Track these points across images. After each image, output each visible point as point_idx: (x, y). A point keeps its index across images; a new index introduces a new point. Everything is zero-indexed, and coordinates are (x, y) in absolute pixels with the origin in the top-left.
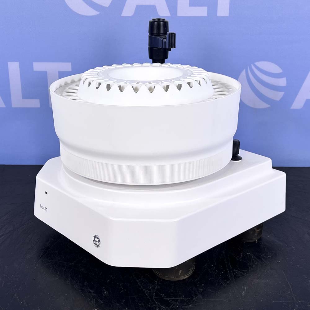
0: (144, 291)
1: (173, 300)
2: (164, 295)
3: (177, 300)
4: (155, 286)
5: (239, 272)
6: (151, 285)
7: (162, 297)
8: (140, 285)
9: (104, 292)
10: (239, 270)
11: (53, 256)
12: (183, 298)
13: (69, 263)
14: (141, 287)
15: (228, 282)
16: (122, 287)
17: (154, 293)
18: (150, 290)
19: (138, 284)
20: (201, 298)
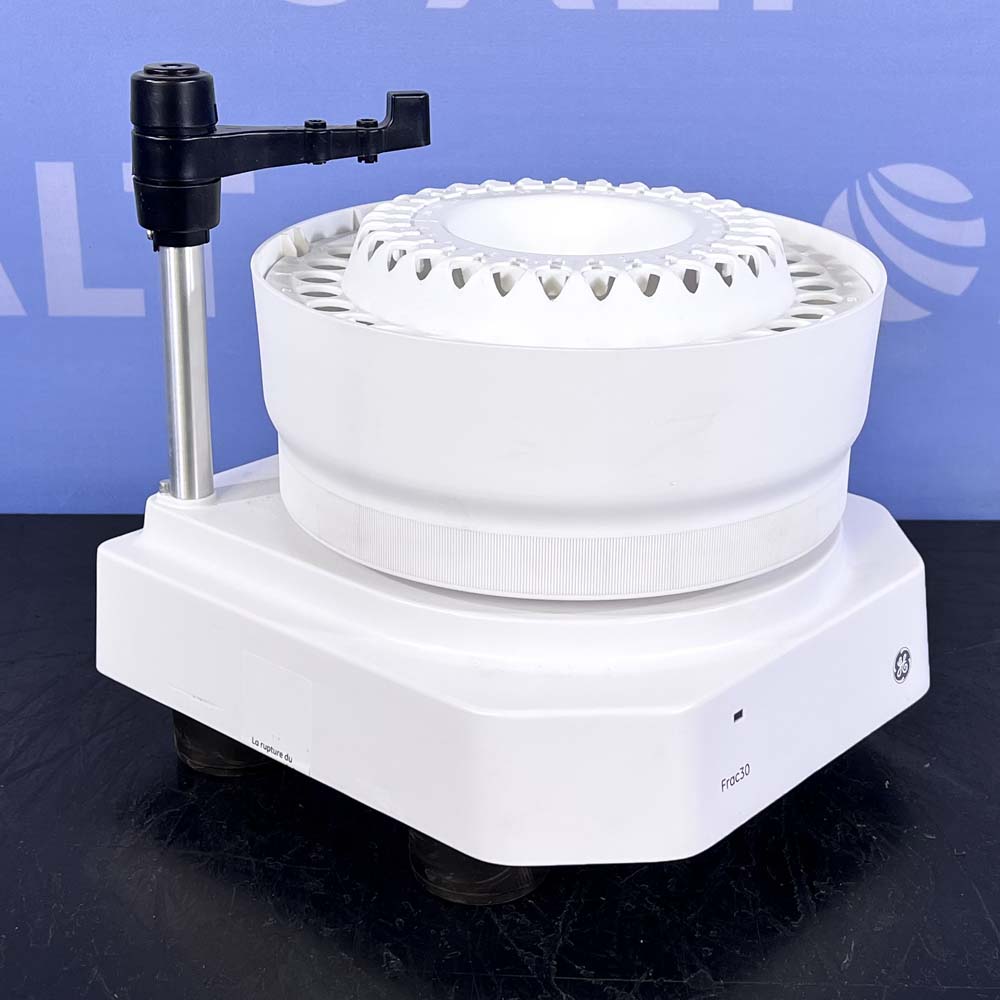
0: (519, 955)
1: (615, 984)
2: (589, 969)
3: (631, 985)
4: (557, 940)
5: (831, 888)
6: (543, 937)
7: (582, 976)
8: (506, 934)
9: (389, 959)
10: (830, 884)
11: (209, 837)
12: (648, 977)
13: (266, 861)
14: (508, 943)
15: (795, 925)
16: (446, 943)
17: (555, 963)
18: (540, 953)
19: (501, 931)
20: (709, 976)
